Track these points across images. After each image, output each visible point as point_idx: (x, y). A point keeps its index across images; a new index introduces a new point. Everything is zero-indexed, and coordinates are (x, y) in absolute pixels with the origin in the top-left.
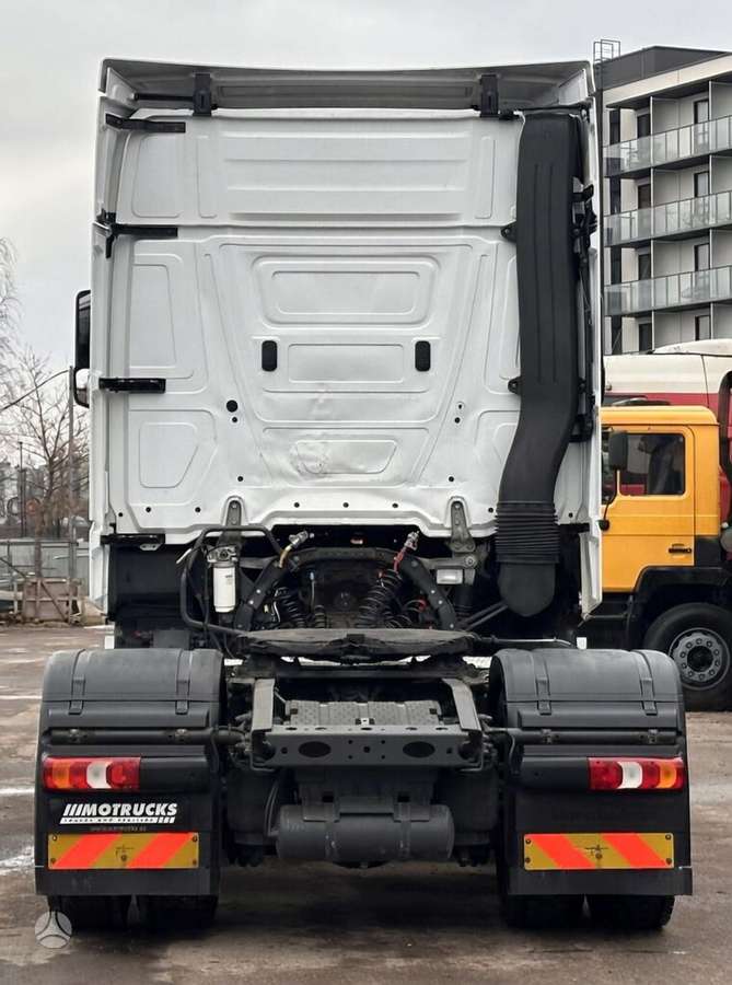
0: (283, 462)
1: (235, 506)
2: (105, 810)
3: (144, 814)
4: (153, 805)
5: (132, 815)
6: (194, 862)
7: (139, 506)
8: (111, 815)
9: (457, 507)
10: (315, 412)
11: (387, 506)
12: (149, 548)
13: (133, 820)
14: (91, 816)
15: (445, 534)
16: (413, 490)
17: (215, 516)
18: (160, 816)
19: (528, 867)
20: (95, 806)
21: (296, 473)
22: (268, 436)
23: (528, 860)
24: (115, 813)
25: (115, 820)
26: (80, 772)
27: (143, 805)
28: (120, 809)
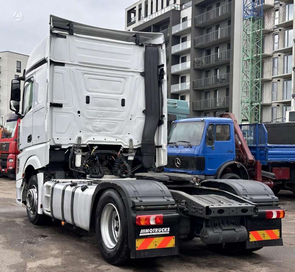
0: (90, 128)
1: (80, 139)
2: (151, 231)
3: (161, 232)
4: (163, 228)
5: (158, 232)
6: (174, 245)
7: (55, 138)
8: (152, 232)
9: (131, 141)
10: (98, 115)
11: (114, 140)
12: (57, 149)
13: (158, 233)
14: (147, 233)
15: (128, 147)
16: (120, 136)
17: (74, 141)
18: (165, 232)
19: (251, 240)
20: (148, 229)
21: (93, 130)
22: (87, 121)
23: (250, 239)
24: (154, 232)
25: (154, 234)
26: (148, 220)
27: (161, 229)
28: (155, 230)
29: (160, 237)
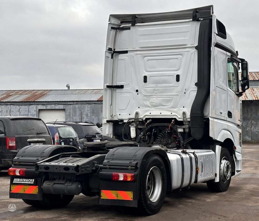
0: (148, 103)
1: (137, 114)
2: (21, 180)
3: (28, 182)
4: (30, 180)
5: (26, 181)
6: (37, 193)
7: (118, 114)
8: (22, 181)
9: (184, 113)
10: (155, 92)
11: (170, 114)
13: (26, 183)
14: (19, 181)
15: (182, 120)
16: (175, 110)
17: (133, 116)
18: (31, 182)
19: (102, 198)
20: (19, 179)
21: (151, 106)
22: (145, 98)
24: (23, 181)
26: (14, 171)
27: (28, 179)
28: (24, 180)
29: (27, 185)
